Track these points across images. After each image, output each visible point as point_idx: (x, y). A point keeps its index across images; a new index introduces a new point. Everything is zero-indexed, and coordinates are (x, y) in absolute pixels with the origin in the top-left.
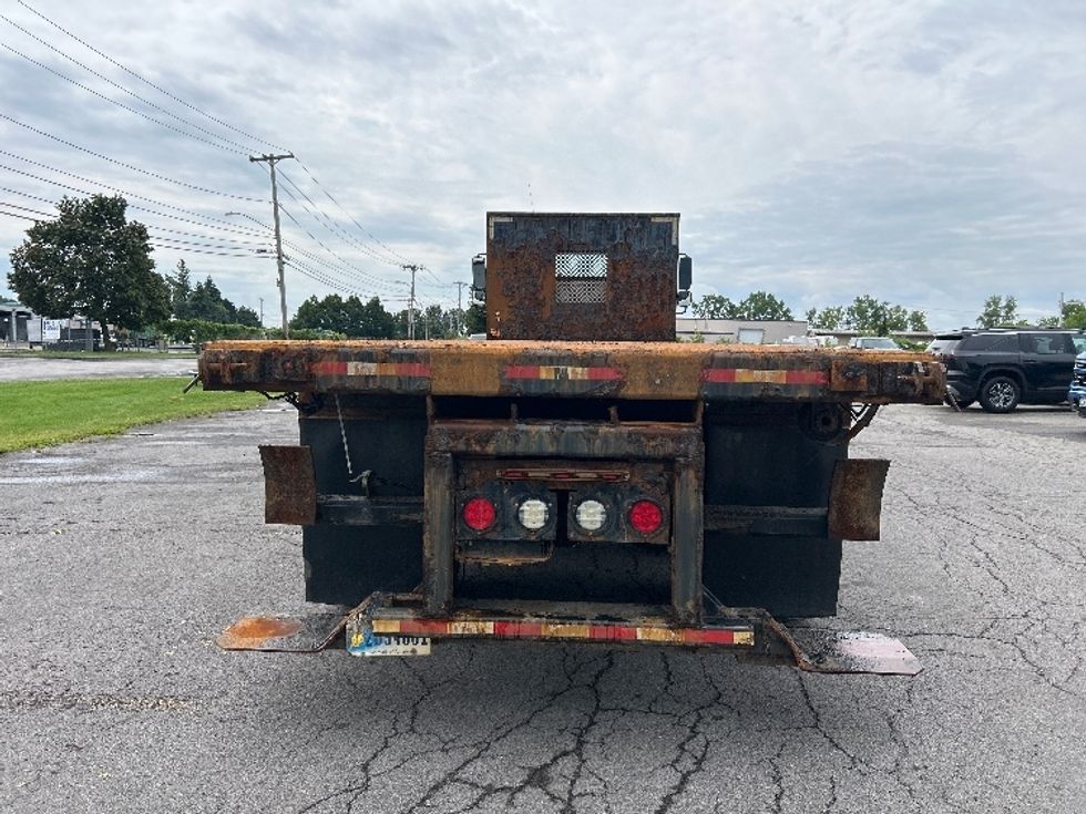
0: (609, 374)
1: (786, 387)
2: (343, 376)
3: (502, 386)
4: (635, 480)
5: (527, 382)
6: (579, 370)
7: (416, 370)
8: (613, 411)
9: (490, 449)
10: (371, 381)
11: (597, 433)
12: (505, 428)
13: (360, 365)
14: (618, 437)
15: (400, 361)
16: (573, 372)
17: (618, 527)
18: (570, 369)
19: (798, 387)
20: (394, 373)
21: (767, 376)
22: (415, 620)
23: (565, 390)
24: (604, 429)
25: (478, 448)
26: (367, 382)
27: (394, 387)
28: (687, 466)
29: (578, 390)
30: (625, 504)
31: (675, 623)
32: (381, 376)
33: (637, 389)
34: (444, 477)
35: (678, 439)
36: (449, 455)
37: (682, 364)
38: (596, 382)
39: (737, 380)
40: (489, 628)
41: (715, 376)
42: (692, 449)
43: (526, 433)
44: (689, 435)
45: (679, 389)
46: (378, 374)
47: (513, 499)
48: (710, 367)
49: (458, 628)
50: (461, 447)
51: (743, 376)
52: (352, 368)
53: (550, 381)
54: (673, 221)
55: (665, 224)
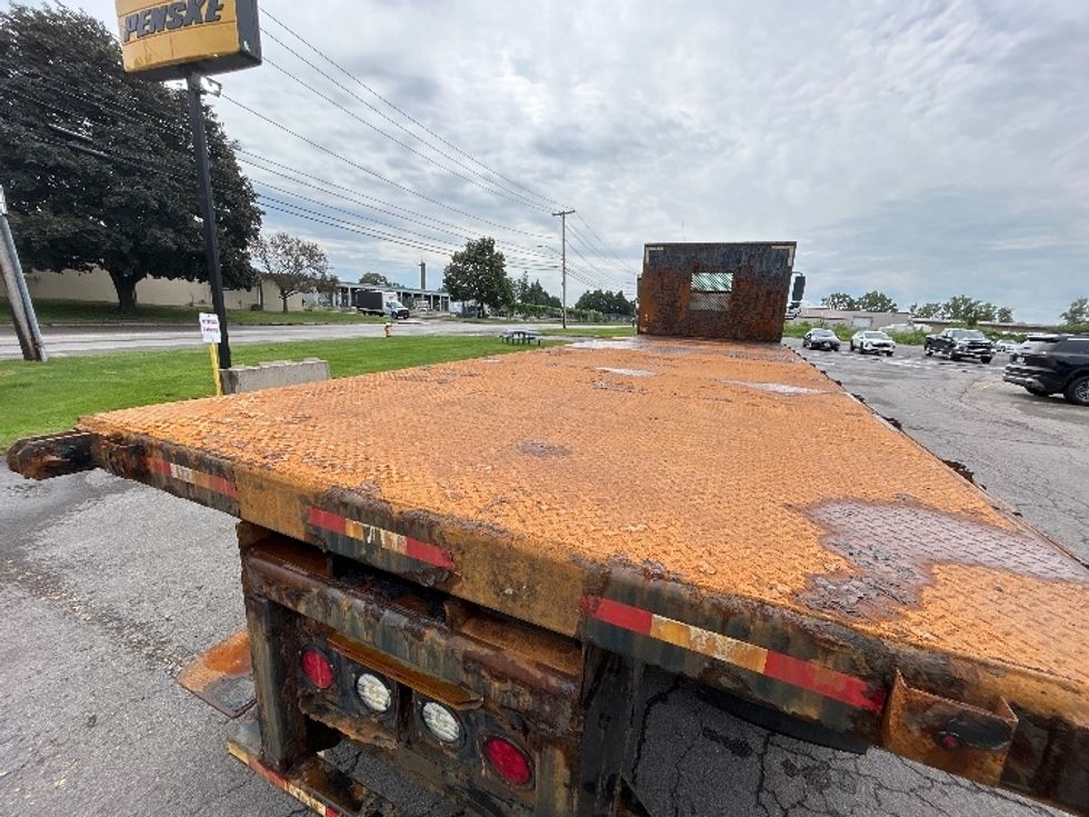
0: (435, 558)
1: (763, 681)
2: (169, 477)
3: (307, 532)
5: (333, 535)
6: (395, 537)
7: (225, 488)
9: (302, 609)
11: (420, 636)
12: (315, 590)
13: (180, 468)
14: (450, 653)
15: (211, 472)
16: (387, 538)
17: (473, 752)
18: (382, 532)
19: (793, 690)
20: (207, 486)
21: (724, 648)
22: (258, 761)
23: (379, 561)
24: (430, 634)
25: (290, 605)
28: (551, 741)
29: (396, 567)
30: (479, 732)
32: (198, 487)
33: (476, 592)
34: (261, 624)
35: (538, 691)
36: (264, 601)
37: (551, 573)
38: (418, 563)
39: (653, 634)
40: (320, 807)
41: (612, 612)
43: (338, 602)
44: (557, 696)
45: (543, 614)
46: (195, 484)
47: (347, 669)
48: (601, 593)
50: (274, 595)
51: (665, 629)
52: (175, 470)
53: (360, 542)
54: (791, 248)
55: (784, 250)
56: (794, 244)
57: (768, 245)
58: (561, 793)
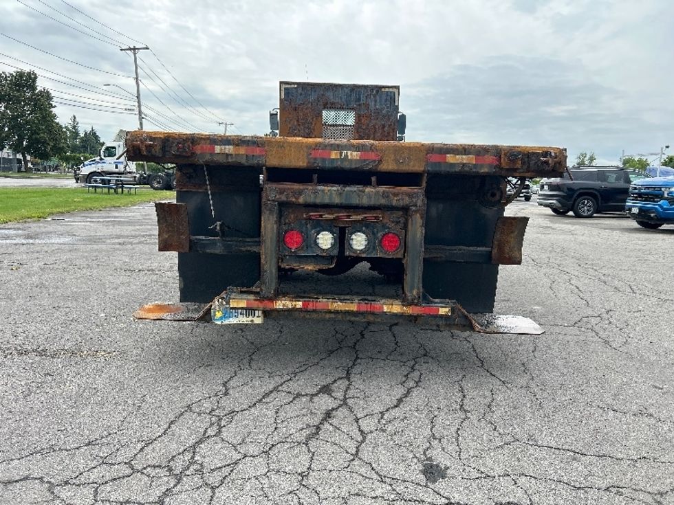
0: (373, 156)
1: (475, 165)
2: (213, 154)
3: (309, 162)
4: (385, 221)
5: (324, 160)
6: (355, 153)
7: (257, 151)
8: (374, 179)
9: (301, 200)
10: (230, 157)
11: (364, 192)
12: (310, 188)
13: (223, 147)
14: (377, 194)
15: (248, 145)
16: (351, 154)
17: (374, 248)
18: (349, 153)
19: (482, 166)
20: (243, 153)
21: (464, 159)
22: (255, 300)
23: (346, 165)
24: (368, 189)
25: (294, 200)
26: (227, 158)
27: (243, 161)
28: (416, 212)
29: (353, 166)
30: (379, 235)
31: (406, 302)
32: (236, 155)
33: (388, 166)
34: (273, 215)
35: (410, 195)
36: (276, 203)
37: (415, 151)
38: (365, 160)
39: (447, 161)
40: (299, 304)
41: (434, 158)
42: (419, 203)
43: (323, 191)
44: (418, 194)
45: (413, 166)
46: (233, 153)
47: (313, 232)
48: (431, 153)
49: (279, 304)
50: (283, 198)
51: (450, 158)
52: (218, 149)
53: (337, 159)
54: (396, 91)
55: (391, 92)
56: (398, 88)
57: (379, 88)
58: (419, 229)
